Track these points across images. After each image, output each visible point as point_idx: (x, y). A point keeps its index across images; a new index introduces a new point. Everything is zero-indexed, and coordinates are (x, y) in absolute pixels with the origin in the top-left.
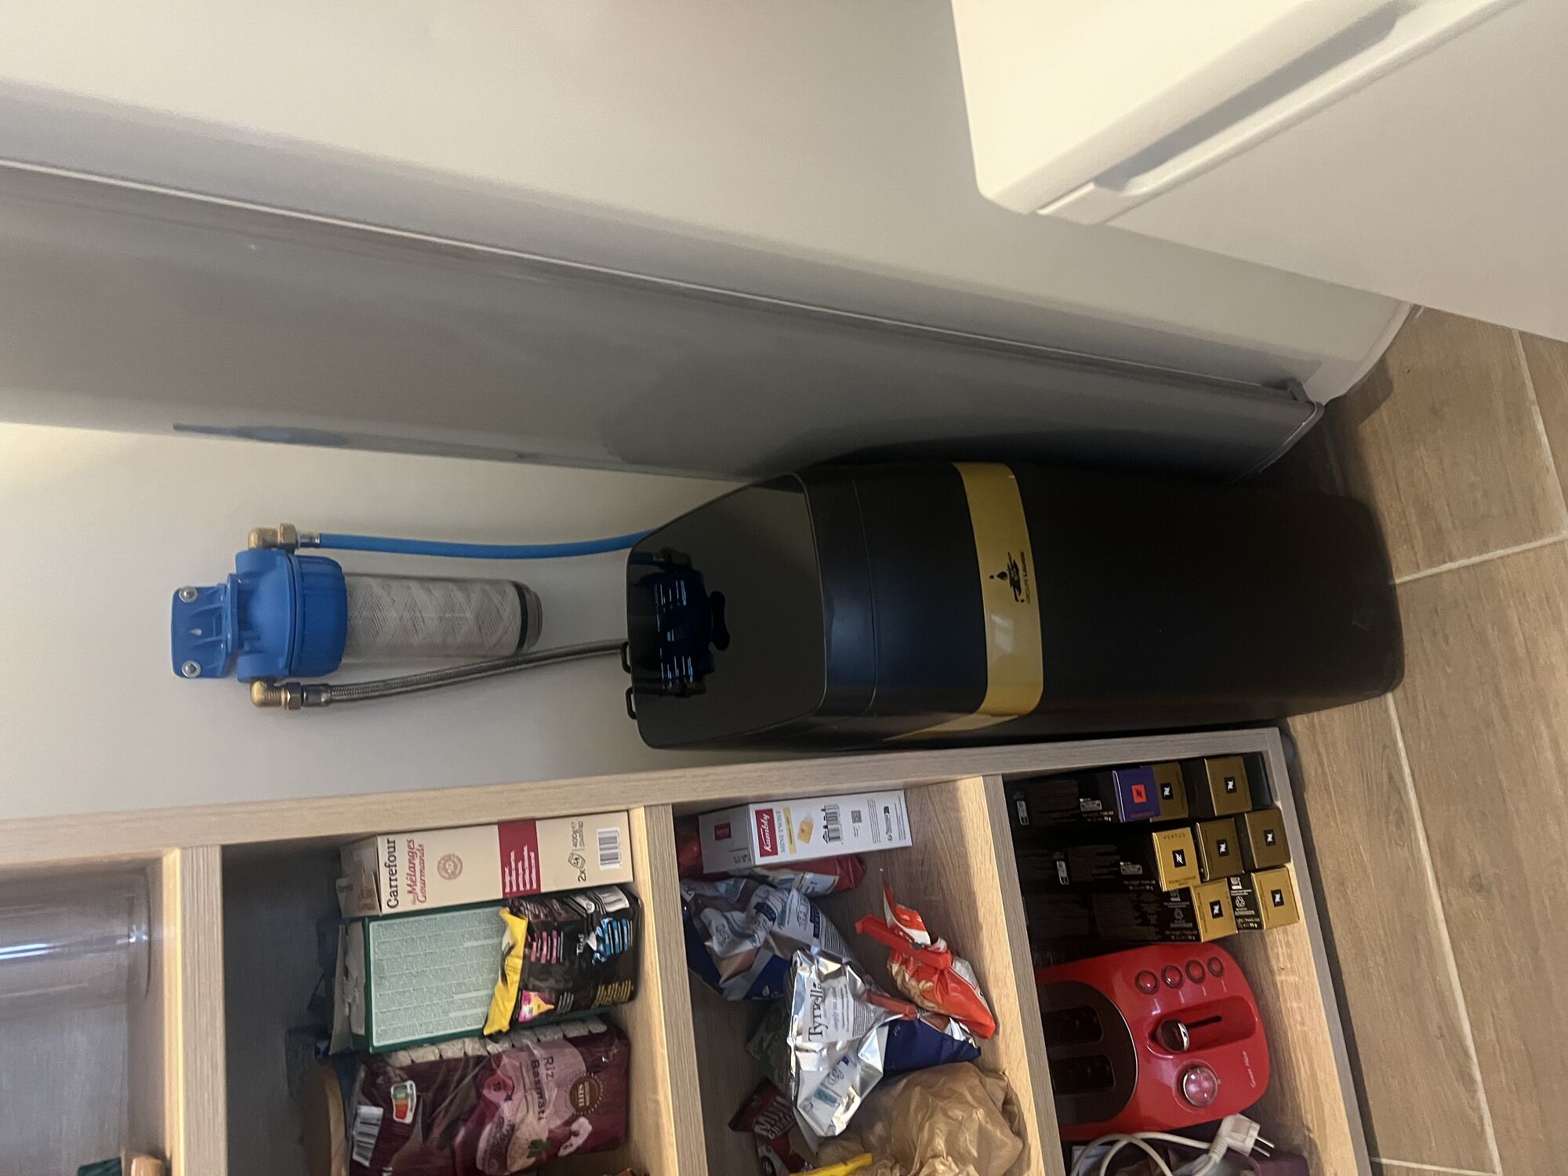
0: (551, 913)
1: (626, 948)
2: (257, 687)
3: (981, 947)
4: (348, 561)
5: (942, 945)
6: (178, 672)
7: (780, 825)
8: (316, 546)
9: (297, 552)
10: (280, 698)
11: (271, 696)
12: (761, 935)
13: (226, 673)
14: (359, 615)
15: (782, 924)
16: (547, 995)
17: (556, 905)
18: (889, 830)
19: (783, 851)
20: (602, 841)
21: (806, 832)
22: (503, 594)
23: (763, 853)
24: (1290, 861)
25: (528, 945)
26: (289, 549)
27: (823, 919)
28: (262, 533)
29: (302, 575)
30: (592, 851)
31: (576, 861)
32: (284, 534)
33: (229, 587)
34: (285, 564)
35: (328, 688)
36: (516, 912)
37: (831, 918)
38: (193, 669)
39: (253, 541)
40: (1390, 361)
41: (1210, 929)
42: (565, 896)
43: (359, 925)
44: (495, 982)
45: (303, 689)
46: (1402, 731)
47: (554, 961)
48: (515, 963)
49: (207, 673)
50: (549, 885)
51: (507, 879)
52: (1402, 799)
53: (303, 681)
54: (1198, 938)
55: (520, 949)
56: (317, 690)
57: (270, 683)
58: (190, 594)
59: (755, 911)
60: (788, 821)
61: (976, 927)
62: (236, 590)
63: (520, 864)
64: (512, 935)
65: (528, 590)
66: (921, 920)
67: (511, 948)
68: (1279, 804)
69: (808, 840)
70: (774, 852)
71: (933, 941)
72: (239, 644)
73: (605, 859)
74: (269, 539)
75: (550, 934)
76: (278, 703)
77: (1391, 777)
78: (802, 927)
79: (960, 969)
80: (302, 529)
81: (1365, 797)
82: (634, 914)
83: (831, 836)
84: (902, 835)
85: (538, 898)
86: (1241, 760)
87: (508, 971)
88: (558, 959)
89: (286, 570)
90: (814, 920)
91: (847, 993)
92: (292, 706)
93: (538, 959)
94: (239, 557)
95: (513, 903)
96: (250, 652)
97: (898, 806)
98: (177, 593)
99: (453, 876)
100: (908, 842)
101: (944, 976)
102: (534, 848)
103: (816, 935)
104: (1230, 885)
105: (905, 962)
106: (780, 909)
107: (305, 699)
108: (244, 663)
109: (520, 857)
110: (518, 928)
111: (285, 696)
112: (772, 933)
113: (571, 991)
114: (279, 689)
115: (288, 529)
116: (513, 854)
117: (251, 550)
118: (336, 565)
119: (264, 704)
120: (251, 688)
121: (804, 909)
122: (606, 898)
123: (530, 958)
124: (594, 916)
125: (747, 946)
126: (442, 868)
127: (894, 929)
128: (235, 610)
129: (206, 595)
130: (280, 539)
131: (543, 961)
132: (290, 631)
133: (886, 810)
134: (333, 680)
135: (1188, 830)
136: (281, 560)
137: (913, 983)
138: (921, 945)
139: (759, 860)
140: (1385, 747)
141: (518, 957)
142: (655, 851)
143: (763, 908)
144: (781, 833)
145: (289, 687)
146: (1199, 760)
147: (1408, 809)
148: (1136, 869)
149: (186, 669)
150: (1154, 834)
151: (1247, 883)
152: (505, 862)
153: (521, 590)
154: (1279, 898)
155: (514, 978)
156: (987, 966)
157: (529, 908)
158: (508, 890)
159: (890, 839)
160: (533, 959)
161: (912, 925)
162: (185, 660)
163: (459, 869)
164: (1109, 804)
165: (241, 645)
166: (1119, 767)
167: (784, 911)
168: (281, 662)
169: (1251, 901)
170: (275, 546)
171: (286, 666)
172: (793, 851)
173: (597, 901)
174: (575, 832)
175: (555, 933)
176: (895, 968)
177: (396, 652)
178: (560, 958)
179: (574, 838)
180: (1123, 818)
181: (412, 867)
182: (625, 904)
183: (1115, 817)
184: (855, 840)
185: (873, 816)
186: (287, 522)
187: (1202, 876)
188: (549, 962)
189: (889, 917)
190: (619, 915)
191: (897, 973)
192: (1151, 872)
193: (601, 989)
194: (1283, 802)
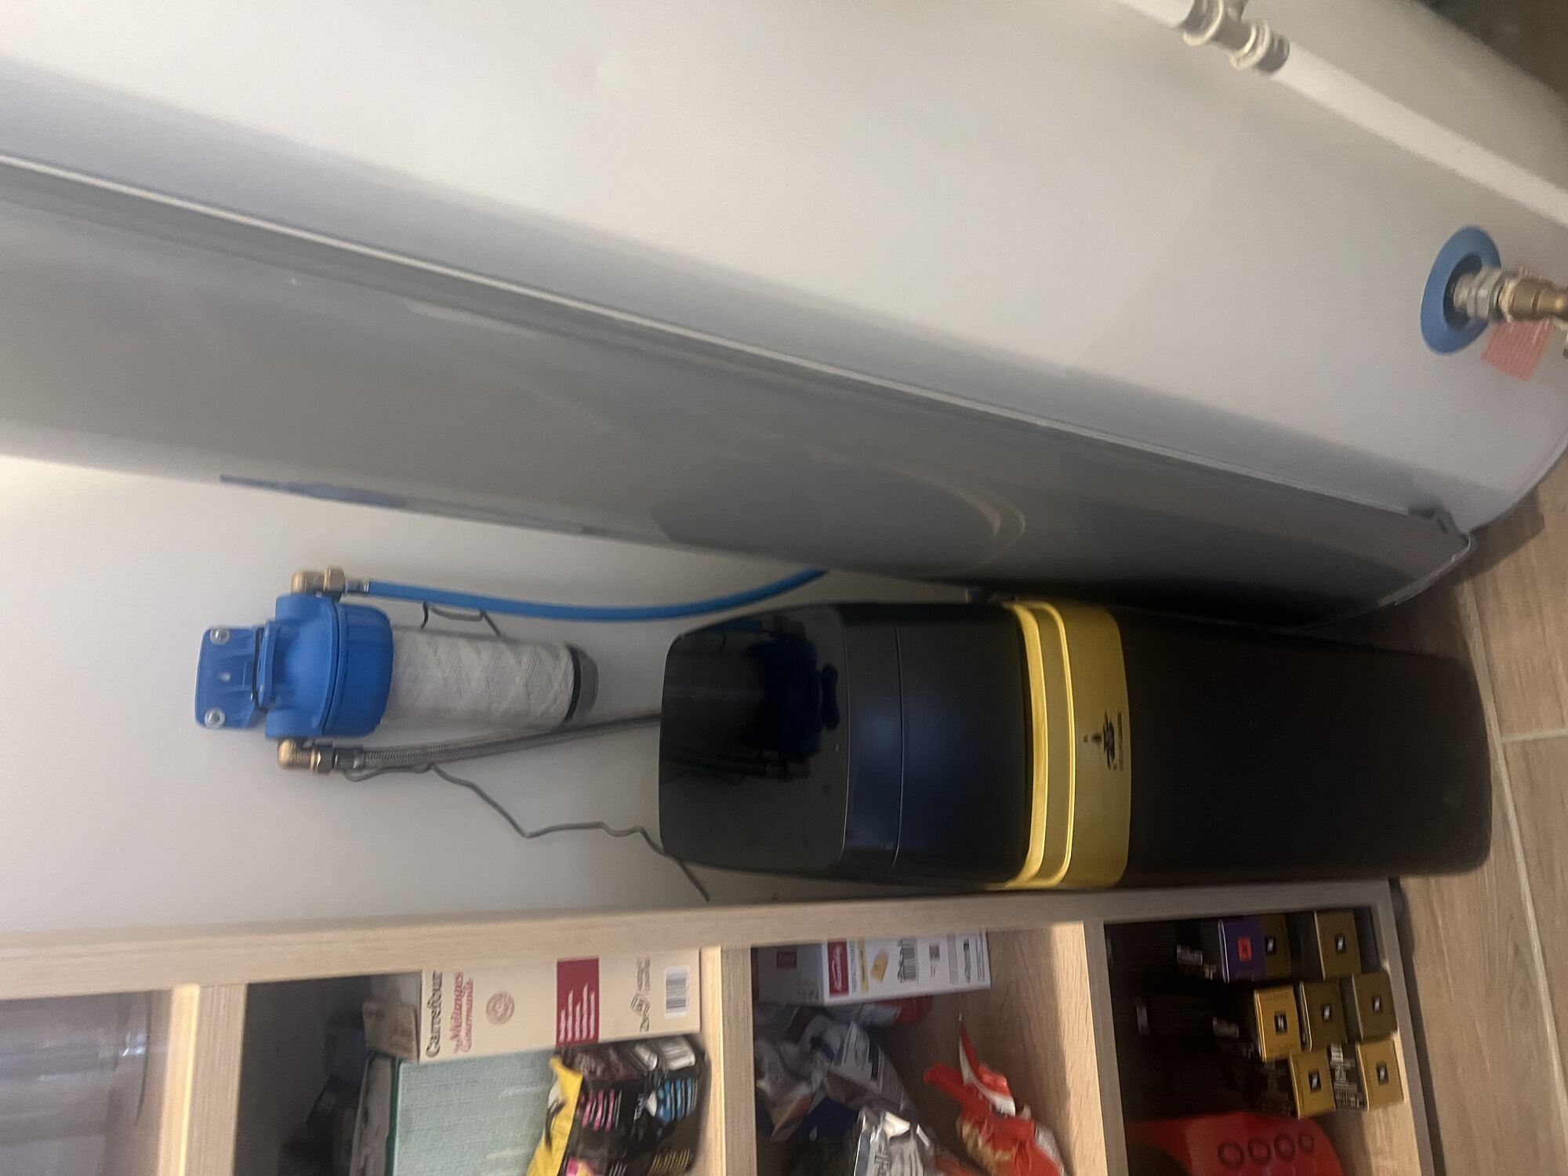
0: (608, 1068)
1: (688, 1113)
2: (286, 747)
3: (1067, 1118)
4: (400, 612)
5: (1027, 1113)
6: (200, 718)
7: (853, 960)
8: (365, 594)
9: (345, 599)
10: (310, 759)
11: (301, 757)
12: (818, 1077)
13: (253, 724)
14: (403, 672)
15: (839, 1062)
16: (596, 1164)
17: (613, 1056)
18: (968, 967)
19: (855, 987)
20: (670, 983)
21: (880, 968)
22: (557, 657)
23: (833, 991)
24: (1396, 1029)
25: (581, 1106)
26: (334, 595)
27: (882, 1059)
28: (307, 576)
29: (348, 628)
30: (658, 994)
31: (640, 1005)
32: (331, 578)
33: (266, 634)
34: (330, 614)
35: (361, 751)
36: (569, 1064)
37: (891, 1057)
38: (216, 718)
39: (298, 584)
40: (1543, 496)
41: (1308, 1103)
42: (623, 1047)
43: (388, 1064)
44: (537, 1141)
45: (337, 751)
46: (1534, 902)
47: (608, 1125)
48: (563, 1126)
49: (232, 722)
50: (608, 1032)
51: (563, 1025)
52: (1527, 974)
53: (336, 742)
54: (1294, 1112)
55: (570, 1110)
56: (349, 753)
57: (300, 744)
58: (222, 635)
59: (809, 1047)
60: (862, 954)
61: (1062, 1093)
62: (274, 637)
63: (578, 1008)
64: (563, 1092)
65: (584, 655)
66: (1005, 1084)
67: (560, 1107)
68: (1387, 966)
69: (881, 977)
70: (845, 989)
71: (1019, 1109)
72: (272, 696)
73: (672, 1004)
74: (314, 582)
75: (606, 1096)
76: (305, 765)
77: (1517, 951)
78: (860, 1068)
79: (1044, 1143)
80: (352, 574)
81: (1485, 968)
82: (700, 1072)
83: (907, 973)
84: (981, 974)
85: (597, 1049)
86: (1351, 916)
87: (554, 1133)
88: (613, 1125)
89: (331, 620)
90: (873, 1057)
91: (916, 1161)
92: (322, 769)
93: (590, 1125)
94: (280, 601)
95: (568, 1055)
96: (282, 708)
97: (979, 942)
98: (208, 634)
99: (502, 1019)
100: (986, 982)
101: (1024, 1147)
102: (594, 988)
103: (874, 1075)
104: (1330, 1055)
105: (979, 1124)
106: (838, 1047)
107: (338, 762)
108: (274, 718)
109: (578, 999)
110: (569, 1085)
111: (316, 758)
112: (829, 1074)
113: (624, 1162)
114: (309, 750)
115: (337, 574)
116: (571, 996)
117: (294, 594)
118: (383, 617)
119: (291, 765)
120: (279, 746)
121: (863, 1046)
122: (671, 1051)
123: (581, 1121)
124: (656, 1074)
125: (802, 1091)
126: (491, 1009)
127: (971, 1089)
128: (271, 660)
129: (237, 636)
130: (326, 584)
131: (597, 1124)
132: (329, 690)
133: (966, 945)
134: (369, 742)
135: (1290, 991)
136: (326, 609)
137: (988, 1151)
138: (1004, 1114)
139: (828, 999)
140: (1511, 917)
141: (567, 1117)
142: (729, 1001)
143: (819, 1043)
144: (854, 970)
145: (319, 748)
146: (1308, 914)
147: (1535, 988)
148: (1232, 1030)
149: (209, 718)
150: (1257, 997)
151: (1349, 1053)
152: (562, 1004)
153: (576, 654)
154: (1385, 1073)
155: (560, 1143)
156: (1073, 1139)
157: (585, 1062)
158: (562, 1037)
159: (969, 978)
160: (585, 1122)
161: (994, 1087)
162: (210, 706)
163: (509, 1012)
164: (1212, 958)
165: (273, 698)
166: (1226, 919)
167: (841, 1048)
168: (315, 722)
169: (1353, 1075)
170: (320, 589)
171: (320, 725)
172: (865, 987)
173: (660, 1056)
174: (640, 972)
175: (612, 1095)
176: (966, 1130)
177: (437, 717)
178: (615, 1123)
179: (640, 979)
180: (1226, 975)
181: (458, 1007)
182: (690, 1059)
183: (1218, 974)
184: (931, 980)
185: (952, 954)
186: (336, 564)
187: (1304, 1044)
188: (602, 1128)
189: (967, 1073)
190: (684, 1073)
191: (969, 1136)
192: (1249, 1034)
193: (657, 1161)
194: (1390, 965)
